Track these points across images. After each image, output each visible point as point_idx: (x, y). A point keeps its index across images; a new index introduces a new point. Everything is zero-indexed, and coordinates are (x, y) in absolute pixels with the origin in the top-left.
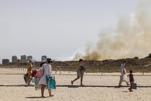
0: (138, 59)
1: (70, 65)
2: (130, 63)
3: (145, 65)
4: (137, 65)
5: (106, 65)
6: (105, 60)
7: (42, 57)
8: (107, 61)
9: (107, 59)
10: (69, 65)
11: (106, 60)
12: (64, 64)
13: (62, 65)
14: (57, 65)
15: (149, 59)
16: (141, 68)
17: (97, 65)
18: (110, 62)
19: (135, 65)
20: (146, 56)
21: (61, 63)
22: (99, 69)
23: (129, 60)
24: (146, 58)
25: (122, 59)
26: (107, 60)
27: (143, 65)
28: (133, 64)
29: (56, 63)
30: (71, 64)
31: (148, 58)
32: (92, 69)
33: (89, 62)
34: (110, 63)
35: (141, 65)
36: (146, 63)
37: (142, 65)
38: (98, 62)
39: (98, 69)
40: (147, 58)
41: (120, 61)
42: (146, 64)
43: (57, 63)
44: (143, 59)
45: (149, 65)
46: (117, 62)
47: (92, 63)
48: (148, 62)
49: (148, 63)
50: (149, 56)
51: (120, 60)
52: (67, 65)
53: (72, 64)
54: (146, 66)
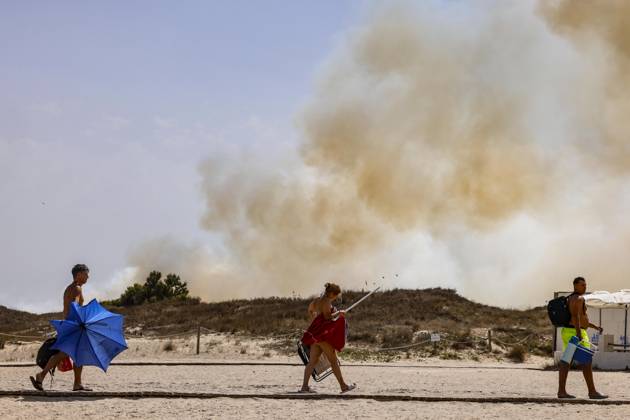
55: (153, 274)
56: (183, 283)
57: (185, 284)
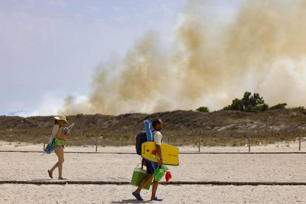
0: (208, 111)
1: (40, 126)
2: (183, 122)
3: (217, 127)
4: (198, 126)
5: (125, 127)
6: (125, 114)
8: (129, 117)
10: (37, 126)
11: (127, 115)
12: (26, 124)
13: (20, 126)
14: (8, 127)
15: (232, 113)
16: (205, 134)
17: (104, 127)
18: (134, 120)
19: (195, 128)
20: (226, 106)
21: (18, 121)
22: (104, 138)
23: (179, 115)
24: (226, 109)
25: (163, 112)
26: (130, 115)
27: (213, 128)
28: (190, 125)
29: (6, 122)
30: (42, 123)
31: (231, 111)
32: (87, 136)
33: (86, 119)
34: (134, 122)
35: (209, 128)
36: (221, 122)
37: (210, 126)
38: (107, 120)
39: (101, 137)
40: (227, 111)
41: (158, 116)
42: (221, 126)
43: (8, 122)
44: (217, 114)
45: (229, 126)
47: (93, 123)
48: (226, 120)
49: (225, 122)
50: (232, 105)
51: (159, 113)
52: (33, 126)
53: (47, 124)
54: (219, 130)
55: (246, 93)
57: (262, 98)
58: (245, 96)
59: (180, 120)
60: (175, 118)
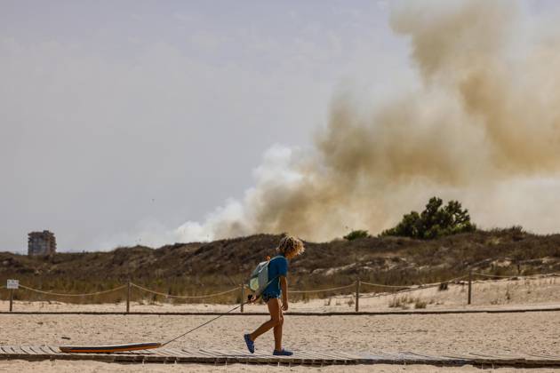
6: (173, 244)
7: (31, 240)
9: (181, 242)
23: (255, 244)
27: (310, 271)
30: (44, 266)
35: (305, 271)
37: (307, 268)
45: (343, 268)
46: (206, 253)
51: (222, 242)
52: (23, 272)
53: (55, 267)
55: (433, 200)
56: (463, 211)
57: (466, 211)
58: (428, 207)
59: (256, 255)
60: (246, 251)
